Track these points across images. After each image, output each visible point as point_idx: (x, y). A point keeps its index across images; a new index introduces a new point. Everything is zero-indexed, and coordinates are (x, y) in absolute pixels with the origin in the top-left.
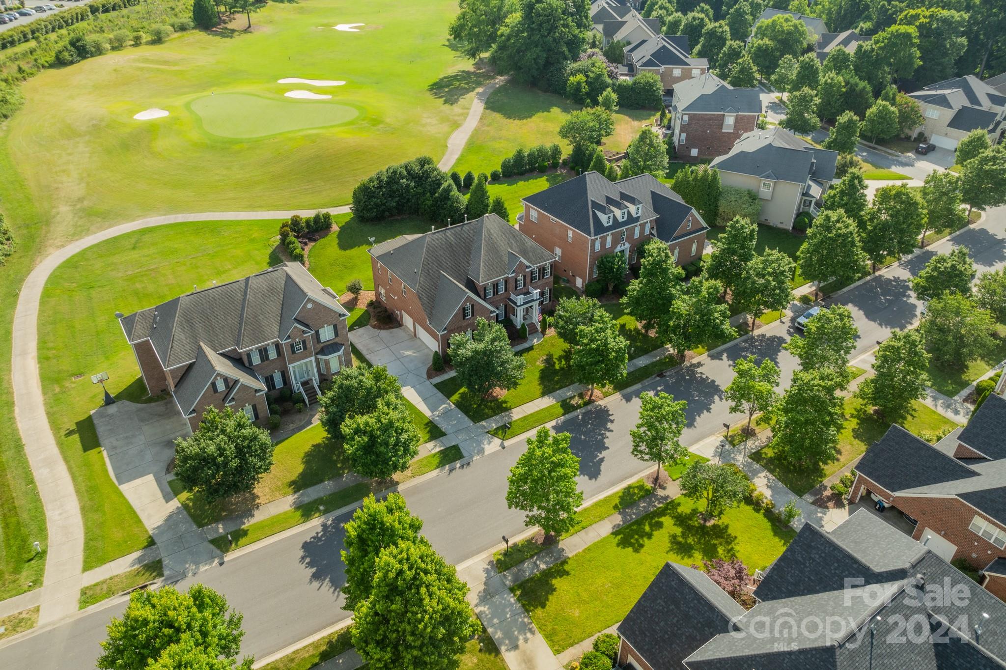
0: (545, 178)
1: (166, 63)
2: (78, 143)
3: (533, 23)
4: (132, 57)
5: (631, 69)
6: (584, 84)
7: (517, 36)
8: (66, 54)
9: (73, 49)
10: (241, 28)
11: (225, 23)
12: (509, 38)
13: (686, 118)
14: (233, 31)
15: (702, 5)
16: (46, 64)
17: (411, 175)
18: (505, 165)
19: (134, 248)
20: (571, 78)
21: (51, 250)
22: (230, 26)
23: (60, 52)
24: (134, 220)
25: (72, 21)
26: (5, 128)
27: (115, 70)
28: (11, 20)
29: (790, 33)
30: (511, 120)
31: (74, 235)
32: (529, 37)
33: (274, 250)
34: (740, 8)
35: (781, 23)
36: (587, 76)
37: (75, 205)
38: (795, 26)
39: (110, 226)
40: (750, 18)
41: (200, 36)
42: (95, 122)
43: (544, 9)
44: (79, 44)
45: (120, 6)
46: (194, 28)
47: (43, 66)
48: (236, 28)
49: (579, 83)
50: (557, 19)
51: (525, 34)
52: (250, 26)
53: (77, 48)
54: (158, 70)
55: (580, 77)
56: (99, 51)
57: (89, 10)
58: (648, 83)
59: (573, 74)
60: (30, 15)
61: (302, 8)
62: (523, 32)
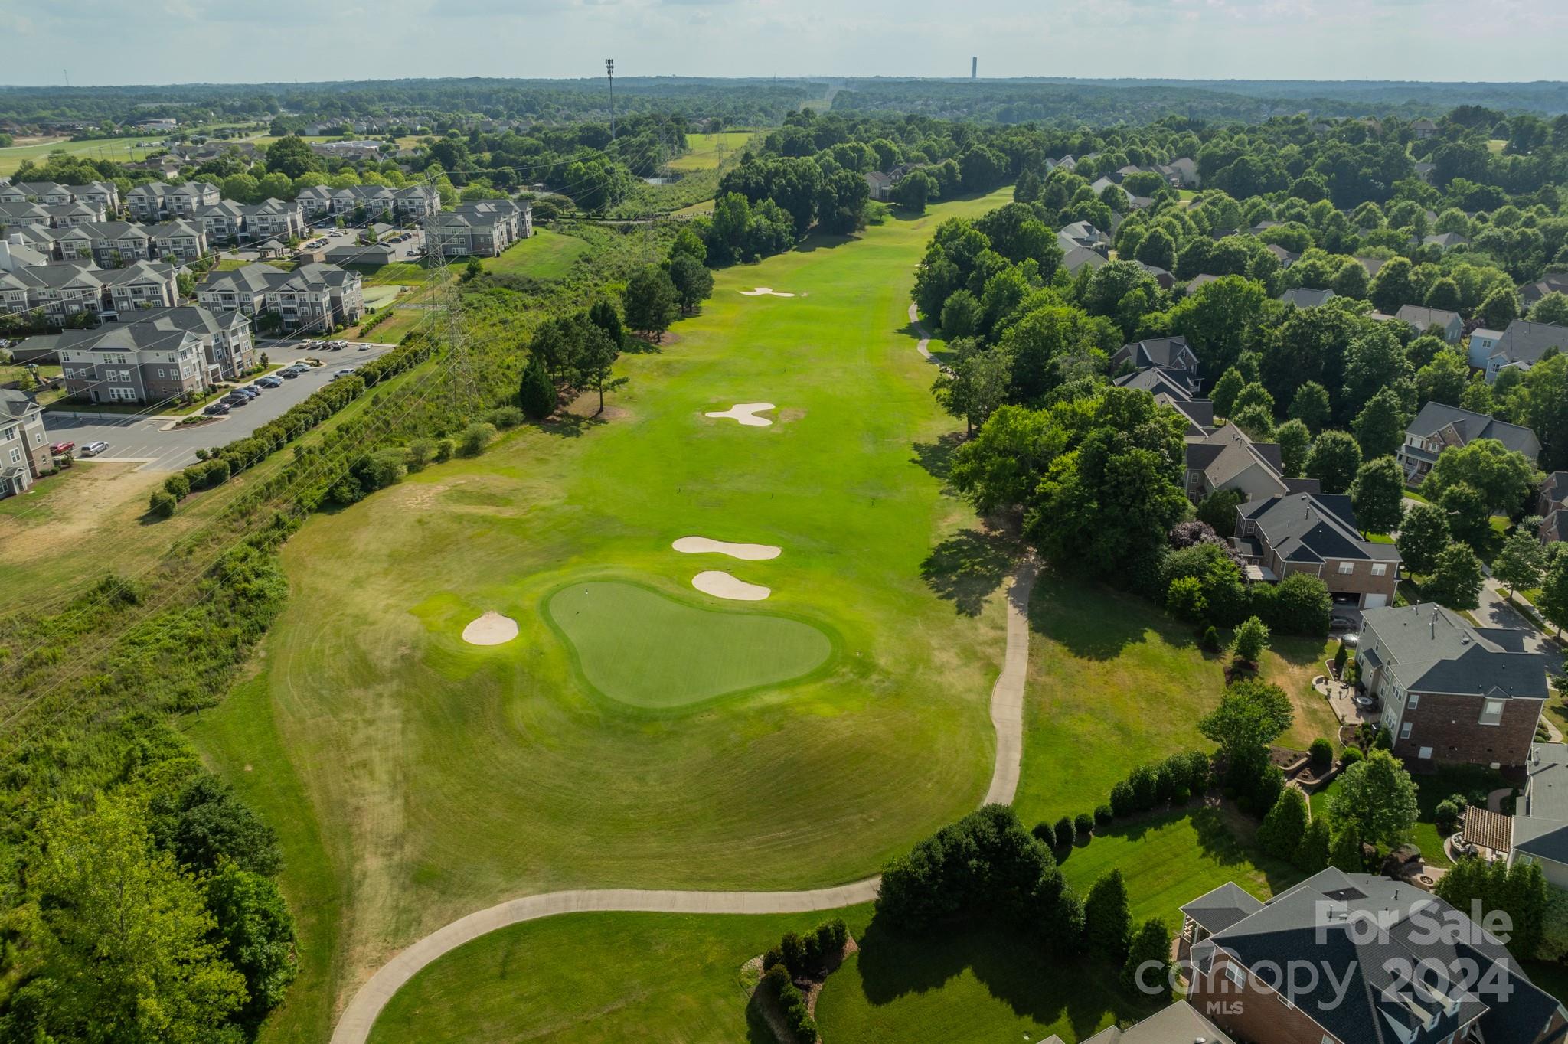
0: (1187, 819)
1: (490, 499)
2: (381, 695)
3: (1106, 483)
4: (442, 488)
5: (1260, 552)
6: (1197, 594)
7: (1079, 506)
8: (345, 489)
9: (355, 480)
10: (589, 413)
11: (565, 404)
12: (1064, 506)
13: (1415, 699)
14: (578, 419)
15: (1310, 383)
16: (314, 506)
17: (985, 849)
18: (1117, 798)
19: (503, 976)
20: (1176, 582)
21: (360, 971)
22: (573, 409)
23: (337, 486)
24: (494, 902)
25: (341, 402)
26: (262, 654)
27: (420, 521)
28: (251, 398)
29: (1502, 475)
30: (1085, 661)
31: (396, 932)
32: (1101, 510)
33: (753, 1000)
34: (1384, 401)
35: (1487, 456)
36: (1202, 580)
37: (390, 855)
38: (1511, 462)
39: (457, 915)
40: (1401, 417)
41: (532, 435)
42: (404, 650)
43: (1125, 464)
44: (365, 471)
45: (403, 366)
46: (523, 422)
47: (310, 510)
48: (581, 413)
49: (1190, 592)
50: (1148, 480)
51: (1095, 505)
52: (601, 410)
53: (361, 477)
54: (484, 519)
55: (1191, 582)
56: (389, 478)
57: (363, 380)
58: (1309, 596)
59: (1180, 572)
60: (277, 386)
61: (668, 365)
62: (1089, 501)
